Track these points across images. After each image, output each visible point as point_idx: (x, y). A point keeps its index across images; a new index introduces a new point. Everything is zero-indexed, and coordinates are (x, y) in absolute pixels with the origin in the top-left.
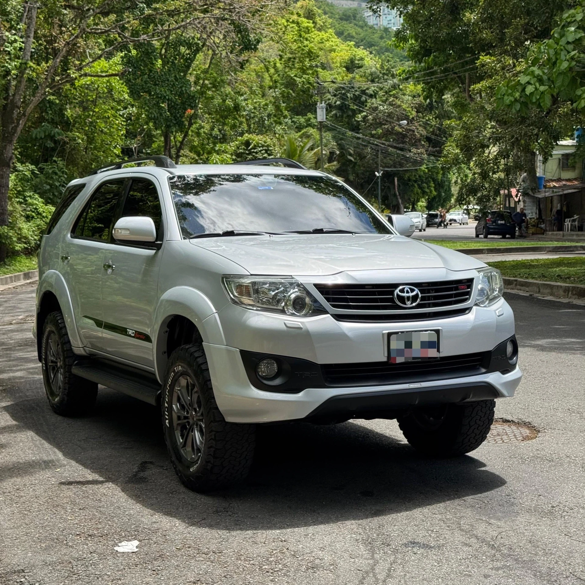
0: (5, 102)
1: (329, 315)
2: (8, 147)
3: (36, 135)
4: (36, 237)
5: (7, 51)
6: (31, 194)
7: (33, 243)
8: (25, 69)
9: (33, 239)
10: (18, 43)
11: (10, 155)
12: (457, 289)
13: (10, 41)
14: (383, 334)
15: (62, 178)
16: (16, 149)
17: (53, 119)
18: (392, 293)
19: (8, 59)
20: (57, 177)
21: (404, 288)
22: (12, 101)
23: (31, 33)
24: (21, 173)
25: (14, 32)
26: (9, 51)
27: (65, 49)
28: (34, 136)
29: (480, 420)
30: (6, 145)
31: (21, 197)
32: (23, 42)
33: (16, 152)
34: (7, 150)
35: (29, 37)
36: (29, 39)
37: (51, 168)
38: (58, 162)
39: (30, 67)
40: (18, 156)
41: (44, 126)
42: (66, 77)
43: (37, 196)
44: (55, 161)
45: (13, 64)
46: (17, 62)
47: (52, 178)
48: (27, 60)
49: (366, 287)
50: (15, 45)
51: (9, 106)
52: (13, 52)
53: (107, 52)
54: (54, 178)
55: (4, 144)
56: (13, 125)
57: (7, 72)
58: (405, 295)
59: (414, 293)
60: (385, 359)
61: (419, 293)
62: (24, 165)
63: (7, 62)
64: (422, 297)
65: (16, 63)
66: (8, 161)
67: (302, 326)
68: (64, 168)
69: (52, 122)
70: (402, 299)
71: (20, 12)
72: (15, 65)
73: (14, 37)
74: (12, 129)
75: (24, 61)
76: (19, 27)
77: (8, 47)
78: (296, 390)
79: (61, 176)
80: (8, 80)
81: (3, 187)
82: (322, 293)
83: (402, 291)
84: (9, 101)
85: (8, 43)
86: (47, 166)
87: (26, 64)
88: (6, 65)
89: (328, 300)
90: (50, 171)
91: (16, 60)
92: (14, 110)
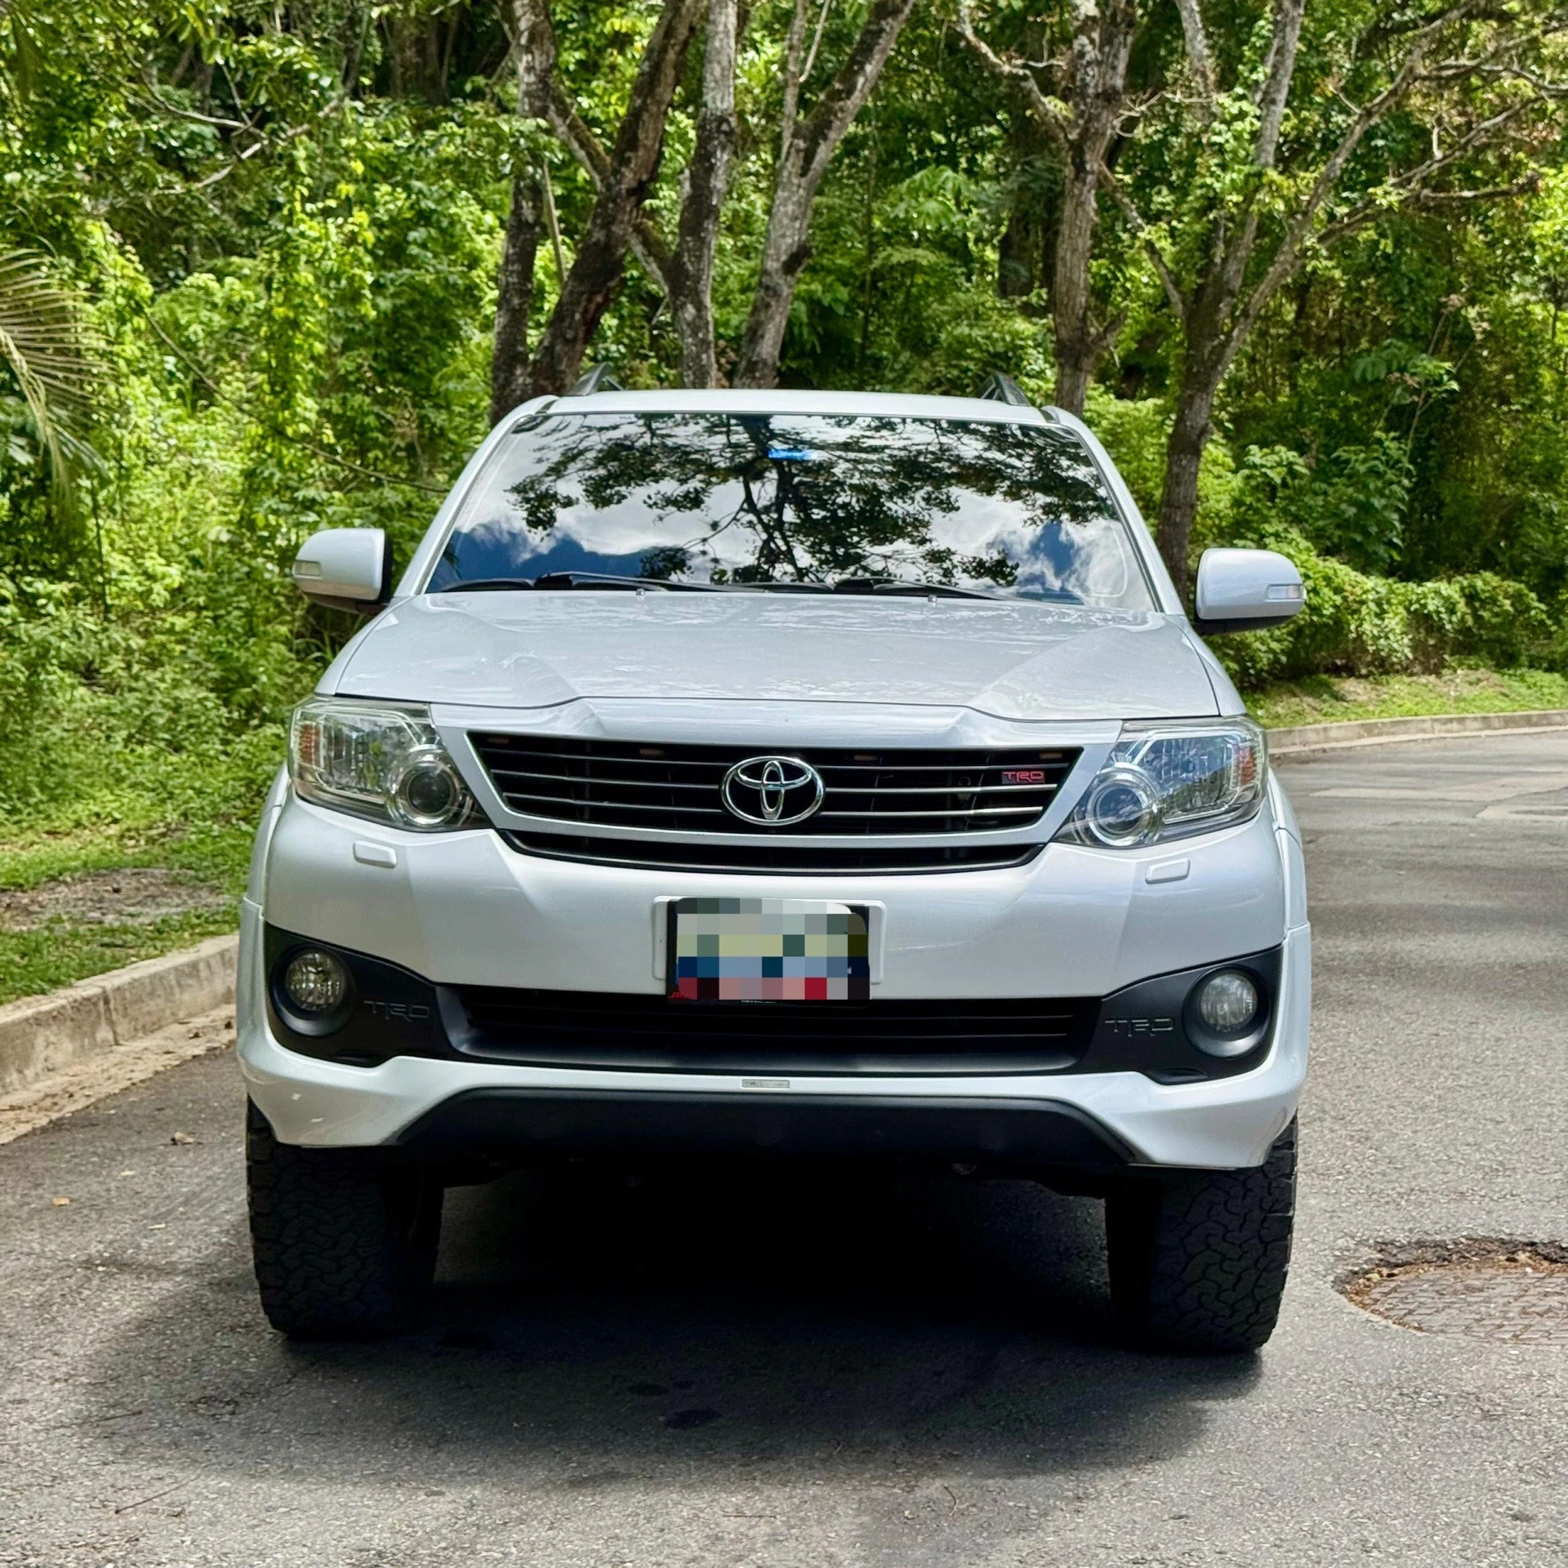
0: (1199, 281)
1: (491, 832)
2: (1198, 401)
3: (1364, 371)
4: (1274, 645)
5: (1215, 144)
6: (1280, 528)
7: (1265, 661)
8: (1257, 190)
9: (1264, 648)
10: (1248, 119)
11: (1202, 422)
12: (995, 778)
13: (1228, 117)
14: (655, 906)
15: (1395, 487)
16: (1223, 407)
17: (1415, 329)
18: (717, 775)
19: (1217, 165)
20: (1380, 484)
21: (762, 765)
22: (1218, 279)
23: (1278, 91)
24: (1257, 473)
25: (1239, 90)
26: (1221, 145)
27: (1358, 128)
28: (1357, 375)
29: (1224, 1239)
30: (1191, 397)
31: (1250, 535)
32: (1258, 118)
33: (1224, 415)
34: (1196, 407)
35: (1273, 102)
36: (1273, 108)
37: (1365, 461)
38: (1387, 443)
39: (1272, 182)
40: (1228, 425)
41: (1388, 347)
42: (1366, 207)
43: (1294, 533)
44: (1380, 442)
45: (1227, 177)
46: (1239, 171)
47: (1365, 486)
48: (1266, 165)
49: (643, 752)
50: (1238, 126)
51: (1209, 290)
52: (1232, 144)
53: (1487, 130)
54: (1372, 486)
55: (1189, 392)
56: (1216, 342)
57: (1209, 199)
58: (765, 785)
59: (800, 782)
60: (657, 988)
61: (820, 783)
62: (1266, 450)
63: (1212, 174)
64: (827, 795)
65: (1235, 176)
66: (1194, 437)
67: (394, 860)
68: (1405, 460)
69: (1412, 335)
70: (748, 799)
71: (1263, 37)
72: (1233, 180)
73: (1238, 104)
74: (1211, 352)
75: (1255, 168)
76: (1254, 77)
77: (1219, 134)
78: (370, 1058)
79: (1392, 483)
80: (1209, 221)
81: (1179, 508)
82: (489, 761)
83: (755, 771)
84: (1211, 278)
85: (1223, 122)
86: (1356, 453)
87: (1259, 175)
88: (1209, 181)
89: (502, 784)
90: (1362, 469)
91: (1236, 167)
92: (1220, 301)
